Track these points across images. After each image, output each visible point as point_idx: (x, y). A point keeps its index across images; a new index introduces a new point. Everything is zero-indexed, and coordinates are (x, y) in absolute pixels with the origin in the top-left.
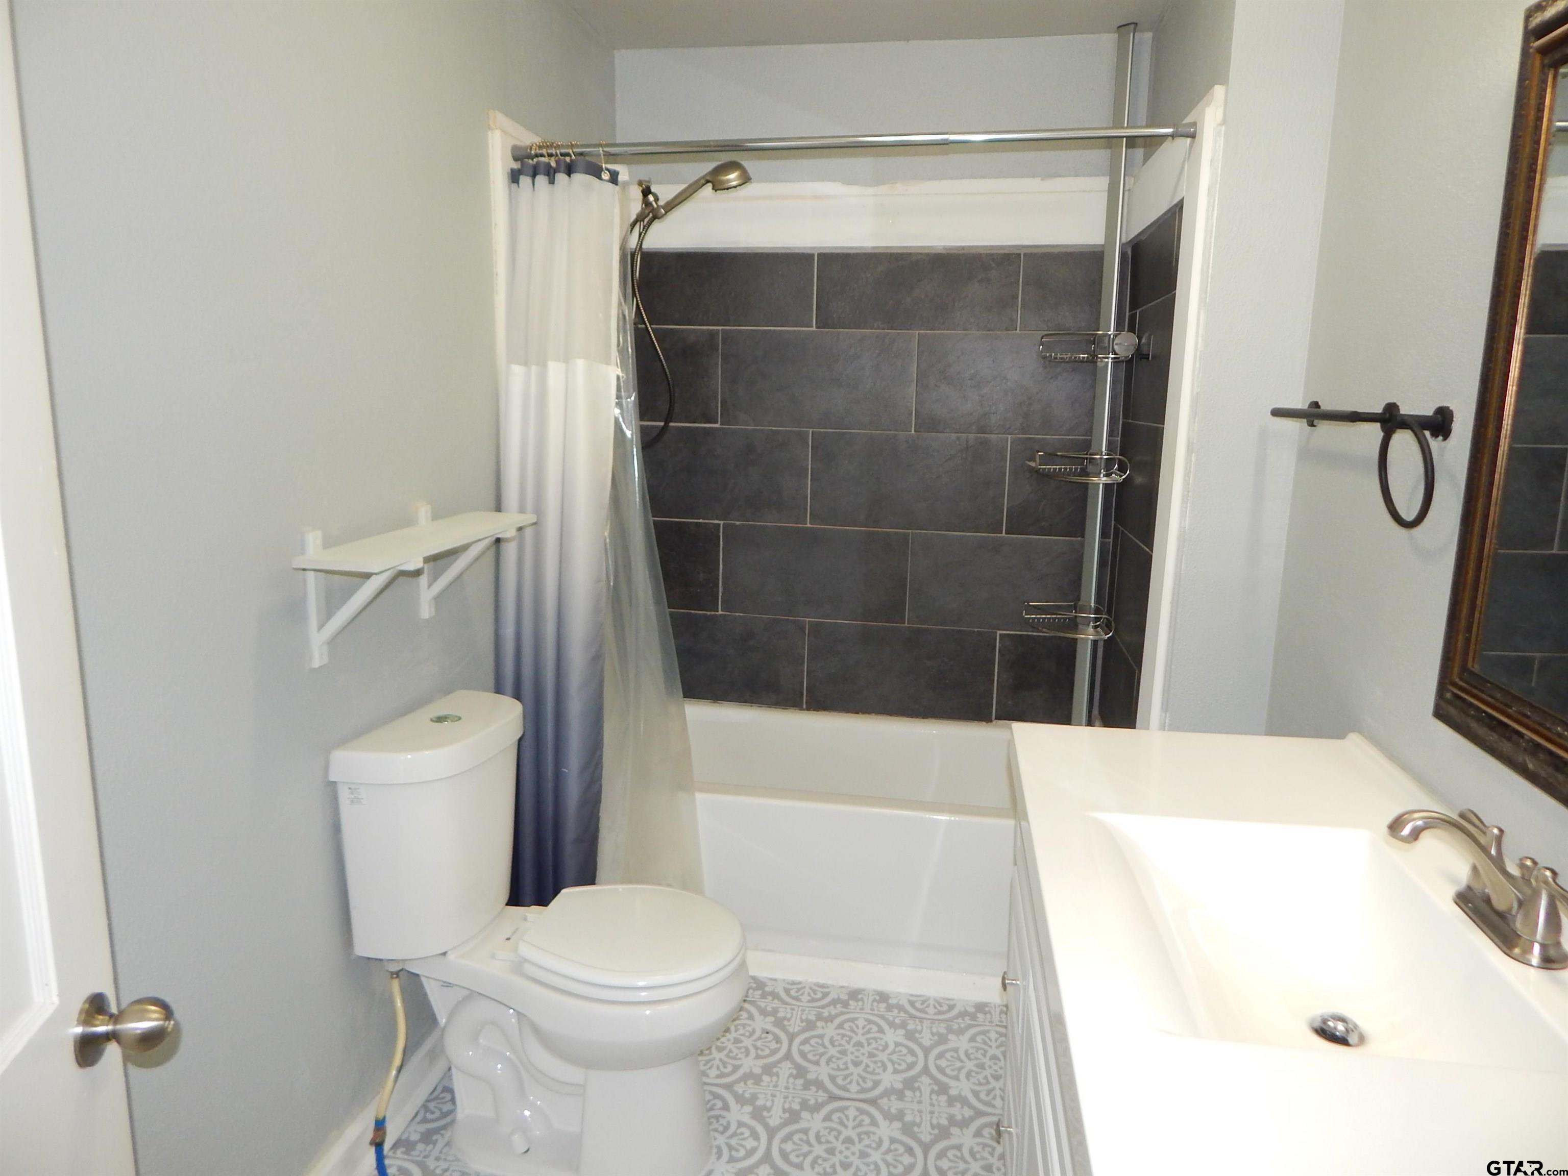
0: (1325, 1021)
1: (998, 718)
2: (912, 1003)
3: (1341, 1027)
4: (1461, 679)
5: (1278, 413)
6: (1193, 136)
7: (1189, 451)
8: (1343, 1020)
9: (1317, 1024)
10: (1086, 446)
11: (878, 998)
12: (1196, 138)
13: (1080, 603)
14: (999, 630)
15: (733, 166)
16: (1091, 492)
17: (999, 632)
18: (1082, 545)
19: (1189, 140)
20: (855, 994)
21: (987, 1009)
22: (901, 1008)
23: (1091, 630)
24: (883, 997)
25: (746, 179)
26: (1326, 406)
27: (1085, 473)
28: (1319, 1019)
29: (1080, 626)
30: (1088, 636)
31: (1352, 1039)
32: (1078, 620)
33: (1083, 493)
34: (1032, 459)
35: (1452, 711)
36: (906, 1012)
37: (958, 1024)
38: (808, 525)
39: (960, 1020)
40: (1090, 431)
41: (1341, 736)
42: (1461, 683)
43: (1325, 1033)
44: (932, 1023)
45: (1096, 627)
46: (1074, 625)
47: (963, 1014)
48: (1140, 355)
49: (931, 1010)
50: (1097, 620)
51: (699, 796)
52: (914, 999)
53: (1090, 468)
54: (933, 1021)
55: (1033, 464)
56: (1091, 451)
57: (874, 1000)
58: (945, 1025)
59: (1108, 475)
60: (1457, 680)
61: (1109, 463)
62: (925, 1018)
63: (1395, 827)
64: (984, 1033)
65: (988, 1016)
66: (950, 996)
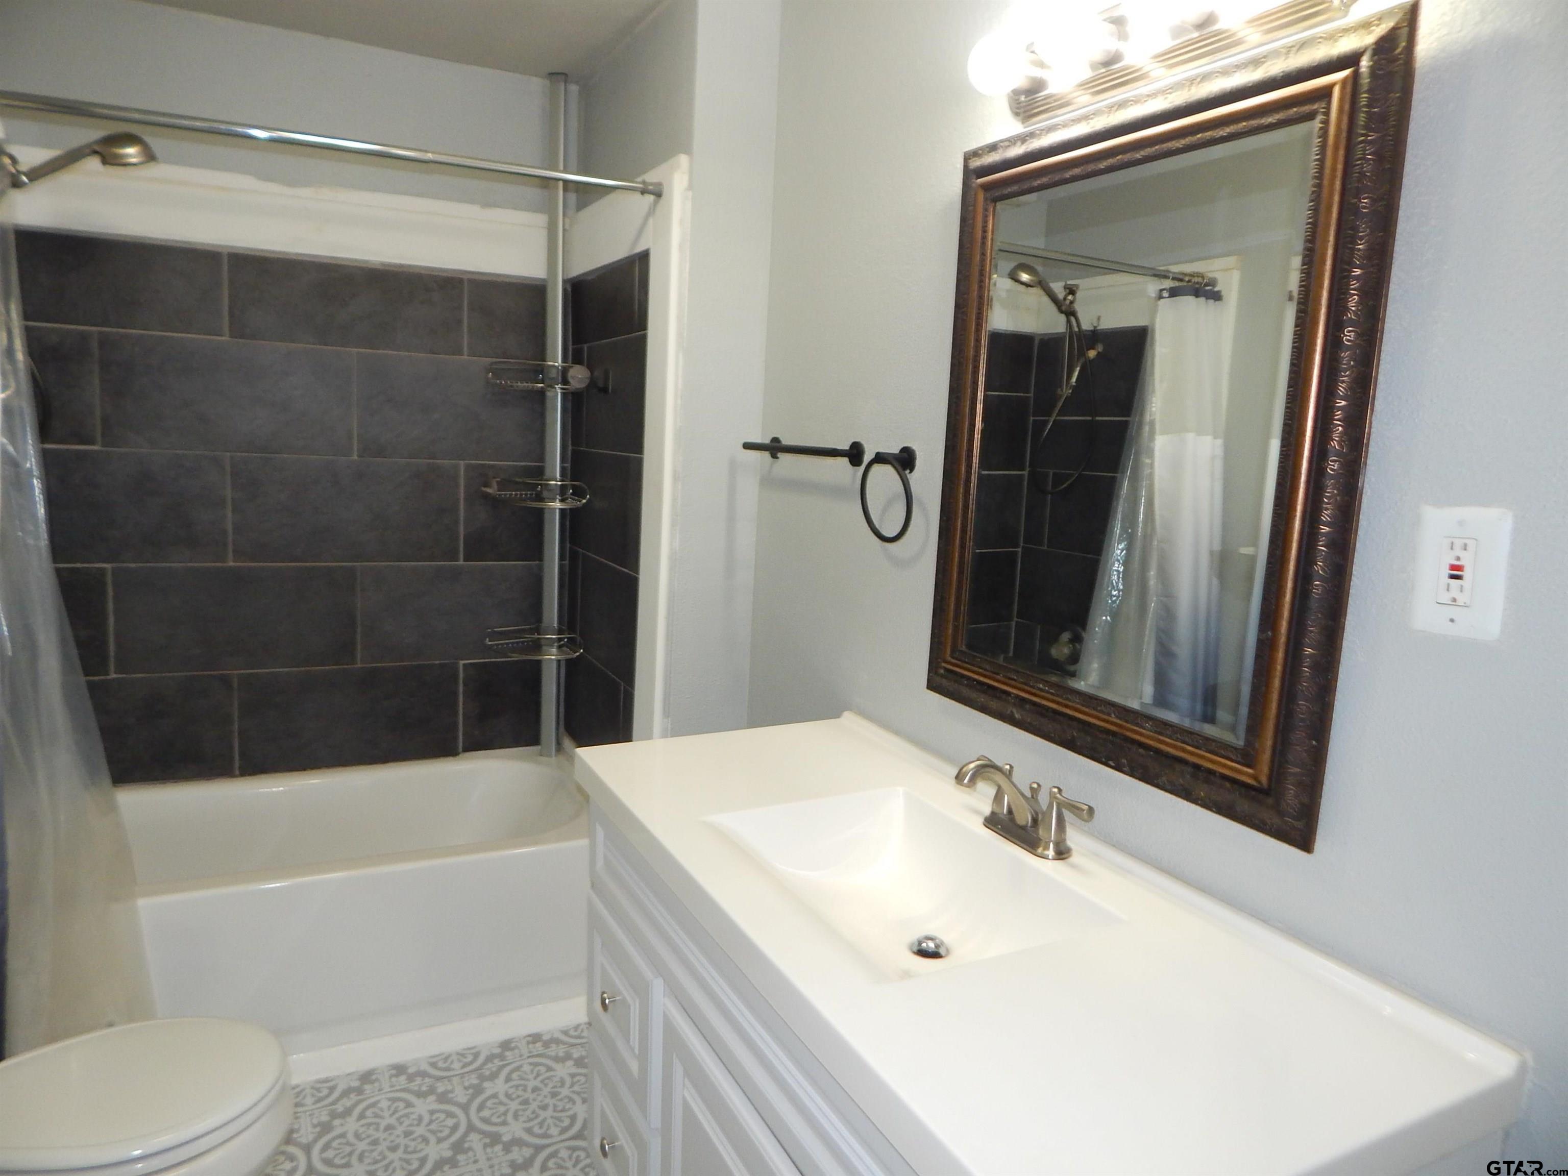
0: (920, 943)
1: (467, 749)
2: (434, 1065)
3: (931, 945)
4: (953, 658)
5: (748, 446)
6: (659, 195)
7: (676, 478)
8: (931, 939)
9: (915, 949)
10: (539, 472)
11: (394, 1072)
12: (663, 197)
13: (543, 625)
14: (462, 660)
15: (130, 139)
16: (547, 516)
17: (462, 662)
18: (541, 568)
19: (651, 198)
20: (367, 1077)
21: (513, 1045)
22: (423, 1074)
23: (554, 650)
24: (399, 1069)
25: (150, 157)
26: (786, 441)
27: (540, 498)
28: (917, 943)
29: (545, 648)
30: (551, 656)
31: (942, 951)
32: (543, 642)
33: (538, 517)
34: (487, 485)
35: (945, 682)
36: (430, 1076)
37: (488, 1069)
38: (231, 564)
39: (490, 1065)
40: (541, 457)
41: (838, 716)
42: (954, 661)
43: (923, 953)
44: (462, 1078)
45: (560, 647)
46: (537, 646)
47: (490, 1058)
48: (596, 388)
49: (457, 1065)
50: (560, 640)
51: (141, 902)
52: (434, 1060)
53: (545, 494)
54: (462, 1076)
55: (489, 490)
56: (545, 477)
57: (391, 1076)
58: (476, 1076)
59: (562, 501)
60: (949, 659)
61: (563, 489)
62: (453, 1076)
63: (959, 778)
64: (518, 1068)
65: (516, 1051)
66: (470, 1045)
